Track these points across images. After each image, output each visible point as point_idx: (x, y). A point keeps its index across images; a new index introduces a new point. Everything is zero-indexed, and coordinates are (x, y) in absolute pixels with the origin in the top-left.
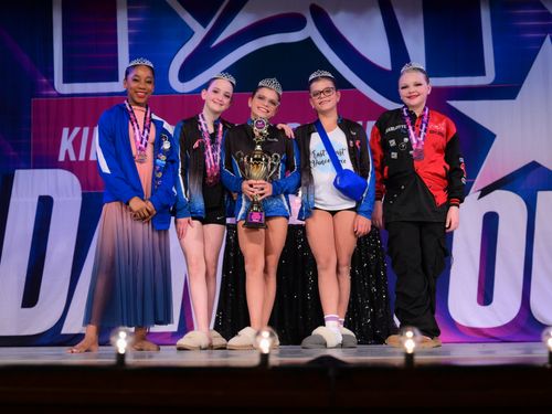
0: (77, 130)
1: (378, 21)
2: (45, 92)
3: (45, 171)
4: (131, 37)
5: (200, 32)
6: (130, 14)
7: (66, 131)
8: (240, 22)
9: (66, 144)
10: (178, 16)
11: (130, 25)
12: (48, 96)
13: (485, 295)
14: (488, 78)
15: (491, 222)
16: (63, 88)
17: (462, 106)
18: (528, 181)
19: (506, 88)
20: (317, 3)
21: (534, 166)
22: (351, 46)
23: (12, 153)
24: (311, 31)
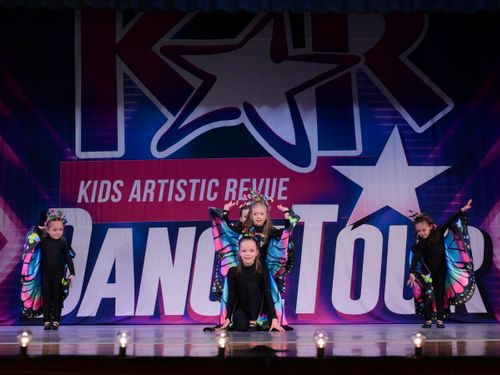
0: (89, 182)
1: (287, 112)
2: (69, 158)
3: (68, 209)
4: (126, 122)
5: (171, 119)
6: (126, 106)
7: (83, 183)
8: (198, 112)
9: (82, 192)
10: (157, 108)
11: (126, 114)
12: (71, 160)
13: (356, 293)
14: (358, 151)
15: (359, 245)
16: (81, 155)
17: (342, 169)
18: (384, 218)
19: (370, 158)
20: (248, 101)
21: (387, 208)
22: (270, 130)
23: (48, 197)
24: (244, 119)
